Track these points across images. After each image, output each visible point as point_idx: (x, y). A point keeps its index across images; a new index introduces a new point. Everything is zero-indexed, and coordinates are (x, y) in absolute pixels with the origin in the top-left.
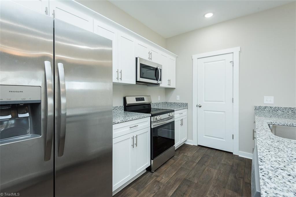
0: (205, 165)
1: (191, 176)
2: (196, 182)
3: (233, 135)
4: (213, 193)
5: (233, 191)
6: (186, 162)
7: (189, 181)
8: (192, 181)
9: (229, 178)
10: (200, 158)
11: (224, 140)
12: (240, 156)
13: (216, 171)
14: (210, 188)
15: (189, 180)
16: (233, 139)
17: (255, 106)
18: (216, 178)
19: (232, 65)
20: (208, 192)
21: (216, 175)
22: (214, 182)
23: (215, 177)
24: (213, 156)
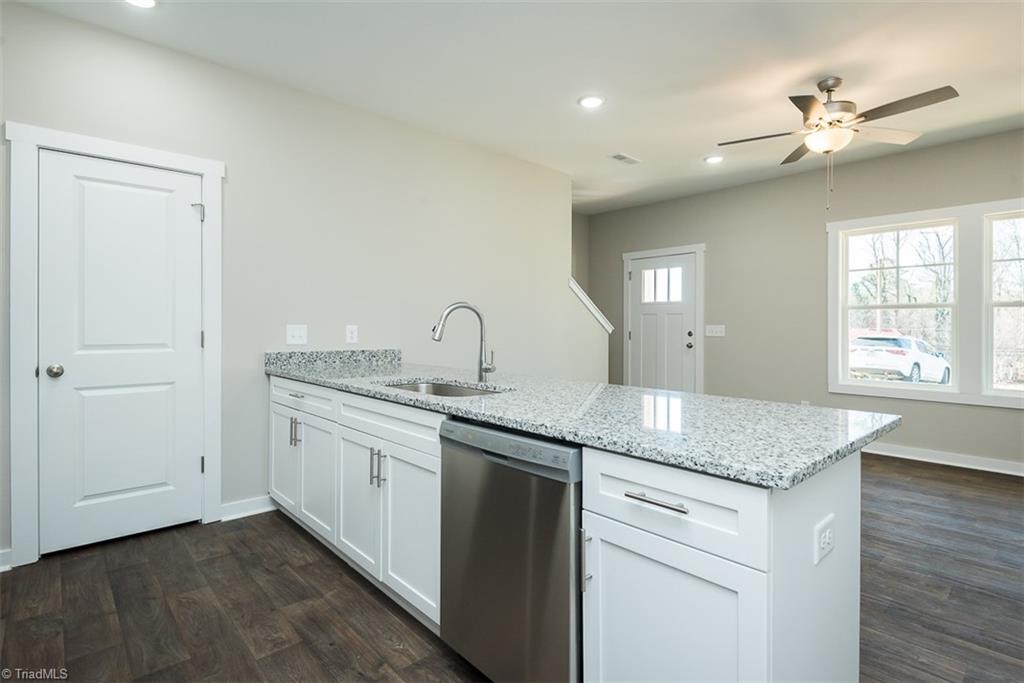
0: (154, 599)
1: (145, 658)
2: (189, 658)
3: (203, 458)
4: (265, 640)
5: (296, 601)
6: (65, 638)
7: (161, 672)
8: (172, 664)
9: (261, 584)
10: (110, 592)
11: (171, 488)
12: (224, 519)
13: (208, 590)
14: (244, 637)
15: (156, 670)
16: (203, 471)
17: (268, 352)
18: (230, 606)
19: (199, 218)
20: (252, 649)
21: (220, 600)
22: (236, 619)
23: (225, 605)
24: (147, 560)
